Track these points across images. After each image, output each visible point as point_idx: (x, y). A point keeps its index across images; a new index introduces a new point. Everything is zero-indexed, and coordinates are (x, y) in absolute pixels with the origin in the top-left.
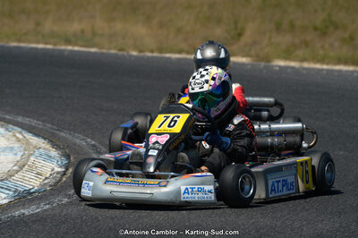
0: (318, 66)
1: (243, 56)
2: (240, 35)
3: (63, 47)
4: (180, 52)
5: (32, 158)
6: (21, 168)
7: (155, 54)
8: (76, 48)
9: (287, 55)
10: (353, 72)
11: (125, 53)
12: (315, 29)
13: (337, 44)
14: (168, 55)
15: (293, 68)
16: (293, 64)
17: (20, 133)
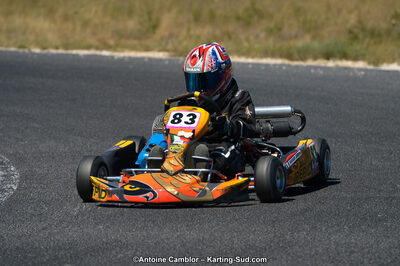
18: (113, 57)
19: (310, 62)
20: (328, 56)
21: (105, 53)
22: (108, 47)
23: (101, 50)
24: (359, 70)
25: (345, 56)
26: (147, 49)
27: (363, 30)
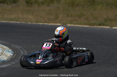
0: (79, 26)
1: (59, 23)
2: (58, 18)
3: (10, 22)
4: (42, 22)
5: (4, 52)
6: (2, 54)
7: (35, 23)
8: (14, 22)
9: (71, 23)
10: (89, 27)
11: (27, 23)
12: (78, 16)
13: (84, 20)
14: (39, 23)
15: (72, 26)
16: (72, 25)
17: (1, 45)
18: (48, 25)
19: (95, 27)
20: (100, 25)
21: (46, 24)
22: (47, 22)
23: (45, 23)
24: (107, 28)
25: (104, 25)
26: (56, 23)
27: (108, 19)
